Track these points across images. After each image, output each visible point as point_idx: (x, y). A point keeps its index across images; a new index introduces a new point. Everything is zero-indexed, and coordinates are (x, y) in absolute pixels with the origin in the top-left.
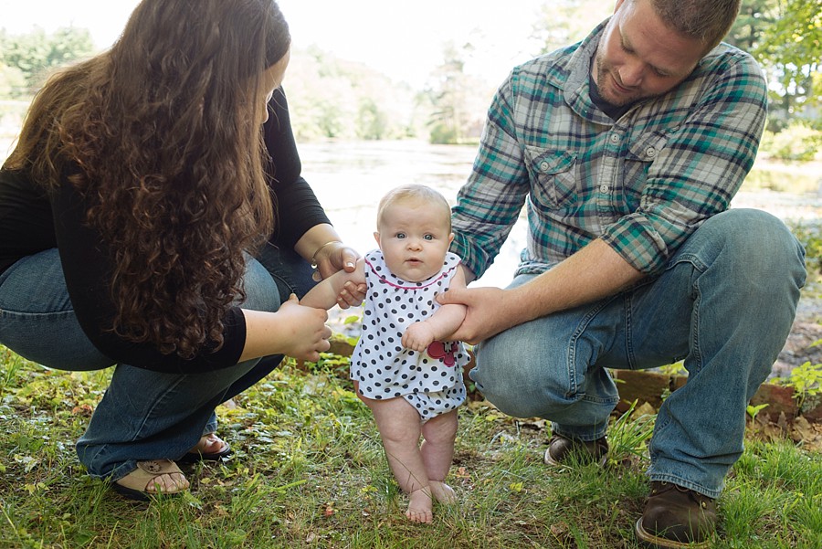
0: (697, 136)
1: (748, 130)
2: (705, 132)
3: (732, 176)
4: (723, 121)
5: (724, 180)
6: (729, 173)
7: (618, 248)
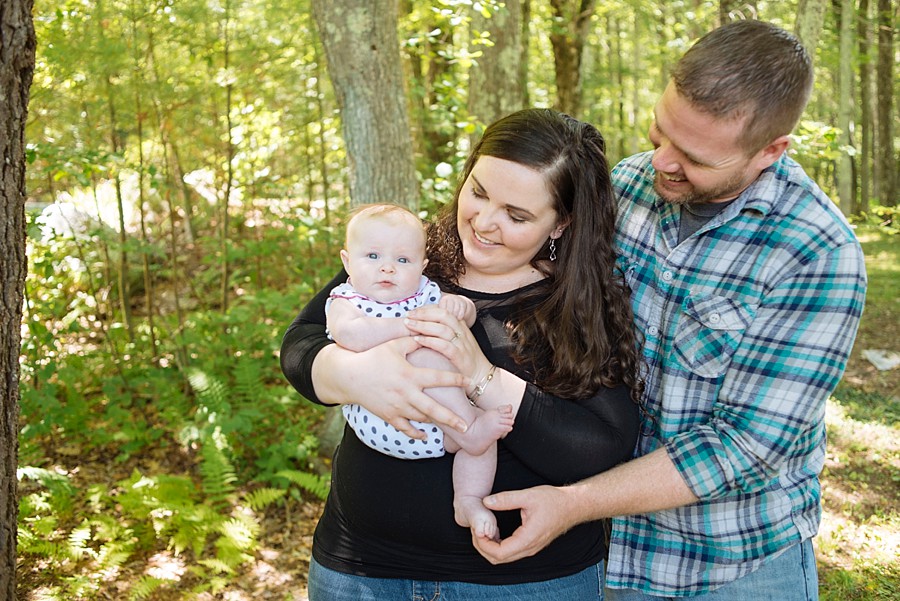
0: (766, 358)
1: (831, 345)
2: (777, 352)
3: (810, 402)
4: (800, 337)
5: (801, 408)
6: (806, 398)
7: (685, 474)
